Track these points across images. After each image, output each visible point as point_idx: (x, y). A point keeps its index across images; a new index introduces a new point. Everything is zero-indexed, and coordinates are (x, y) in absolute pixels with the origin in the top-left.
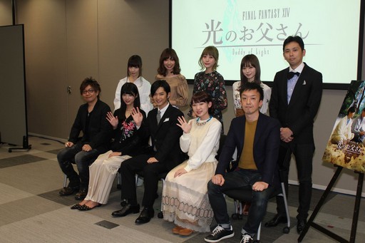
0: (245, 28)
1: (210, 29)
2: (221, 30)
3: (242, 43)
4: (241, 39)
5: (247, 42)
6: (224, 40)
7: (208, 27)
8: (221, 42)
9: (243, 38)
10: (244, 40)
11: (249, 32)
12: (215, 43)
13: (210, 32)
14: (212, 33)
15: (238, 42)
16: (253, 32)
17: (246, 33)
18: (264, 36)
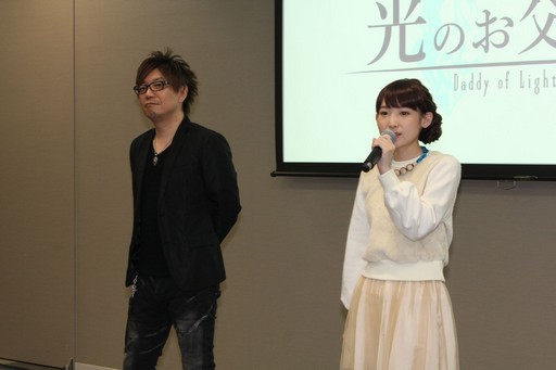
0: (487, 13)
1: (389, 20)
2: (420, 21)
3: (479, 56)
4: (476, 45)
5: (494, 55)
6: (429, 49)
7: (383, 14)
8: (421, 56)
9: (484, 44)
10: (486, 49)
11: (500, 24)
12: (404, 57)
13: (388, 29)
14: (395, 30)
15: (469, 54)
16: (510, 23)
17: (492, 27)
18: (543, 35)
